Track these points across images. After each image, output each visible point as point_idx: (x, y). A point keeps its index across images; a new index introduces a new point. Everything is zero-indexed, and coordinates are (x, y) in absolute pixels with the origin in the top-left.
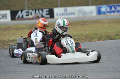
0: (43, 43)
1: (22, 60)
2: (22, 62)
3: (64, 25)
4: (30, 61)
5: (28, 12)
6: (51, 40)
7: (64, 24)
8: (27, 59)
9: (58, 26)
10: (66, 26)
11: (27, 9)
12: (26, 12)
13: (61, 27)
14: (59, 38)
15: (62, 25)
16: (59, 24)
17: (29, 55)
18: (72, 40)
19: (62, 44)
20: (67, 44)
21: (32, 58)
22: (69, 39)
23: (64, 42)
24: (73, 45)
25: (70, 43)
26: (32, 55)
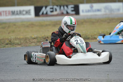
0: (49, 42)
1: (25, 60)
2: (25, 62)
4: (36, 61)
6: (58, 40)
8: (32, 59)
9: (65, 24)
10: (73, 25)
13: (68, 26)
14: (67, 37)
15: (69, 23)
16: (66, 23)
17: (35, 54)
18: (82, 39)
19: (71, 43)
20: (77, 44)
21: (38, 58)
22: (79, 39)
23: (73, 41)
24: (83, 45)
25: (80, 43)
26: (38, 55)
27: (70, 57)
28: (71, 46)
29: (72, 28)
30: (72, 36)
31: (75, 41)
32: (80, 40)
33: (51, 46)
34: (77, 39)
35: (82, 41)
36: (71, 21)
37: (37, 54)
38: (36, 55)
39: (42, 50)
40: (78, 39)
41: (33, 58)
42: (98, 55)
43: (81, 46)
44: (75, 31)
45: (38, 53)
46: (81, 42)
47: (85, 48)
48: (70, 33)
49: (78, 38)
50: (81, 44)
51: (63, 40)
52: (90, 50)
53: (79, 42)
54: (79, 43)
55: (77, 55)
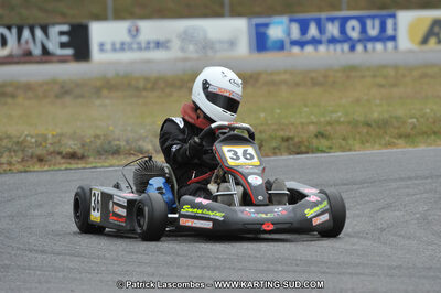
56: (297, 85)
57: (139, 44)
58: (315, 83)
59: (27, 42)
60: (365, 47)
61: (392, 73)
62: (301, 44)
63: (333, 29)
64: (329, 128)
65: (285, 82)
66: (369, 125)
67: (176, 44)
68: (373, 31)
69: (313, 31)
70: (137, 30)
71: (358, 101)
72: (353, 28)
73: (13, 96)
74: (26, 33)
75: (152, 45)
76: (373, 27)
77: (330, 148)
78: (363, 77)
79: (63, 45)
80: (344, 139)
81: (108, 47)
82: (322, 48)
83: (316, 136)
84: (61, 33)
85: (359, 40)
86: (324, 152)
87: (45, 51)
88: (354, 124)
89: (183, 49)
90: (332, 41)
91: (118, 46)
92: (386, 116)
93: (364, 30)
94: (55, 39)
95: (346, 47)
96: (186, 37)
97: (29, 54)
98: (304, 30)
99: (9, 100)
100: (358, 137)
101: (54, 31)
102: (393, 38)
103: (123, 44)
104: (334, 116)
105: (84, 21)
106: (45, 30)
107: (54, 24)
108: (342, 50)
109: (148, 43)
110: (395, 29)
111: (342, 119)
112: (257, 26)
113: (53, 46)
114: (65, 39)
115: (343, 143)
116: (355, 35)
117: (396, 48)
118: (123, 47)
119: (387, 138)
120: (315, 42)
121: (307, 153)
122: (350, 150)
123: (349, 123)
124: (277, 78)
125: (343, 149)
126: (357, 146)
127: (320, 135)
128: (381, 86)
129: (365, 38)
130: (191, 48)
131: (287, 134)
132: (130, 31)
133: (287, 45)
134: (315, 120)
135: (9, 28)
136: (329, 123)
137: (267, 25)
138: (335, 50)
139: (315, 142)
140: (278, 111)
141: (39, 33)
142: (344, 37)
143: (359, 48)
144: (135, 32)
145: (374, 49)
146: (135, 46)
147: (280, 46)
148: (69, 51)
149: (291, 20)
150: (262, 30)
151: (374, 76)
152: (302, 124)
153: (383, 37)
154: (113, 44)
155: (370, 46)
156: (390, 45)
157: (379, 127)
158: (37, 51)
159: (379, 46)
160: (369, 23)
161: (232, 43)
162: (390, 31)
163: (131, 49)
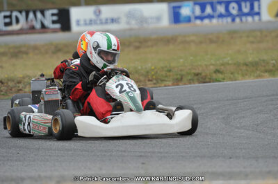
0: (59, 89)
1: (5, 128)
2: (7, 133)
3: (108, 49)
4: (30, 131)
5: (10, 17)
7: (109, 46)
8: (21, 127)
9: (95, 49)
10: (114, 50)
11: (7, 11)
12: (5, 17)
13: (101, 53)
16: (98, 46)
17: (28, 117)
18: (132, 83)
19: (108, 92)
20: (121, 92)
21: (35, 124)
22: (125, 81)
23: (112, 86)
24: (136, 95)
25: (128, 90)
26: (35, 117)
27: (106, 122)
28: (109, 98)
29: (110, 58)
30: (109, 76)
31: (117, 86)
32: (127, 84)
33: (64, 98)
34: (121, 82)
35: (132, 86)
36: (109, 41)
37: (32, 117)
38: (30, 117)
39: (43, 106)
40: (124, 83)
41: (24, 125)
42: (167, 115)
43: (130, 97)
44: (116, 64)
45: (33, 114)
46: (129, 88)
47: (140, 102)
48: (105, 69)
49: (123, 79)
50: (129, 92)
51: (89, 86)
52: (150, 106)
53: (126, 88)
54: (125, 91)
55: (122, 117)
56: (201, 43)
57: (101, 20)
58: (211, 41)
59: (32, 21)
60: (241, 20)
61: (259, 34)
62: (201, 18)
63: (221, 9)
64: (222, 67)
65: (193, 41)
66: (247, 65)
67: (124, 20)
68: (246, 9)
69: (209, 10)
70: (100, 12)
71: (239, 52)
72: (233, 8)
73: (27, 53)
74: (31, 15)
75: (109, 21)
76: (246, 7)
77: (224, 79)
78: (241, 37)
79: (54, 22)
80: (232, 73)
81: (82, 22)
82: (215, 21)
83: (215, 72)
84: (53, 15)
85: (238, 15)
86: (220, 81)
87: (43, 26)
88: (238, 65)
89: (128, 23)
90: (221, 16)
91: (88, 22)
92: (257, 59)
93: (240, 9)
94: (49, 18)
95: (229, 19)
96: (130, 15)
97: (33, 28)
98: (203, 10)
99: (24, 56)
100: (240, 72)
101: (48, 13)
102: (258, 14)
103: (91, 21)
104: (225, 60)
105: (66, 7)
106: (43, 13)
107: (48, 9)
108: (227, 22)
109: (107, 20)
110: (259, 8)
111: (230, 62)
112: (174, 8)
113: (48, 23)
114: (55, 18)
115: (232, 76)
116: (234, 12)
117: (260, 20)
118: (91, 22)
119: (258, 72)
120: (210, 17)
121: (210, 82)
122: (236, 80)
123: (235, 64)
124: (188, 39)
125: (231, 79)
126: (240, 78)
127: (217, 71)
128: (252, 42)
129: (241, 14)
130: (133, 22)
131: (197, 71)
132: (95, 12)
133: (193, 19)
134: (213, 63)
135: (20, 12)
136: (222, 65)
137: (180, 7)
138: (222, 21)
139: (214, 76)
140: (191, 58)
141: (39, 15)
142: (228, 14)
143: (238, 20)
144: (98, 13)
145: (247, 20)
146: (98, 22)
147: (188, 20)
148: (58, 26)
149: (195, 4)
150: (177, 10)
151: (248, 37)
152: (206, 65)
153: (252, 13)
154: (85, 21)
155: (244, 19)
156: (256, 18)
157: (253, 66)
158: (38, 26)
159: (250, 19)
160: (243, 4)
161: (159, 19)
162: (256, 9)
163: (96, 23)
